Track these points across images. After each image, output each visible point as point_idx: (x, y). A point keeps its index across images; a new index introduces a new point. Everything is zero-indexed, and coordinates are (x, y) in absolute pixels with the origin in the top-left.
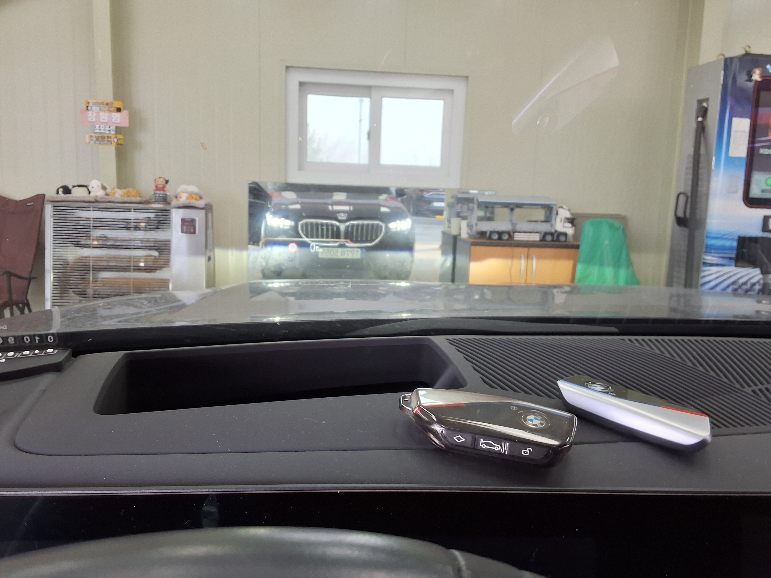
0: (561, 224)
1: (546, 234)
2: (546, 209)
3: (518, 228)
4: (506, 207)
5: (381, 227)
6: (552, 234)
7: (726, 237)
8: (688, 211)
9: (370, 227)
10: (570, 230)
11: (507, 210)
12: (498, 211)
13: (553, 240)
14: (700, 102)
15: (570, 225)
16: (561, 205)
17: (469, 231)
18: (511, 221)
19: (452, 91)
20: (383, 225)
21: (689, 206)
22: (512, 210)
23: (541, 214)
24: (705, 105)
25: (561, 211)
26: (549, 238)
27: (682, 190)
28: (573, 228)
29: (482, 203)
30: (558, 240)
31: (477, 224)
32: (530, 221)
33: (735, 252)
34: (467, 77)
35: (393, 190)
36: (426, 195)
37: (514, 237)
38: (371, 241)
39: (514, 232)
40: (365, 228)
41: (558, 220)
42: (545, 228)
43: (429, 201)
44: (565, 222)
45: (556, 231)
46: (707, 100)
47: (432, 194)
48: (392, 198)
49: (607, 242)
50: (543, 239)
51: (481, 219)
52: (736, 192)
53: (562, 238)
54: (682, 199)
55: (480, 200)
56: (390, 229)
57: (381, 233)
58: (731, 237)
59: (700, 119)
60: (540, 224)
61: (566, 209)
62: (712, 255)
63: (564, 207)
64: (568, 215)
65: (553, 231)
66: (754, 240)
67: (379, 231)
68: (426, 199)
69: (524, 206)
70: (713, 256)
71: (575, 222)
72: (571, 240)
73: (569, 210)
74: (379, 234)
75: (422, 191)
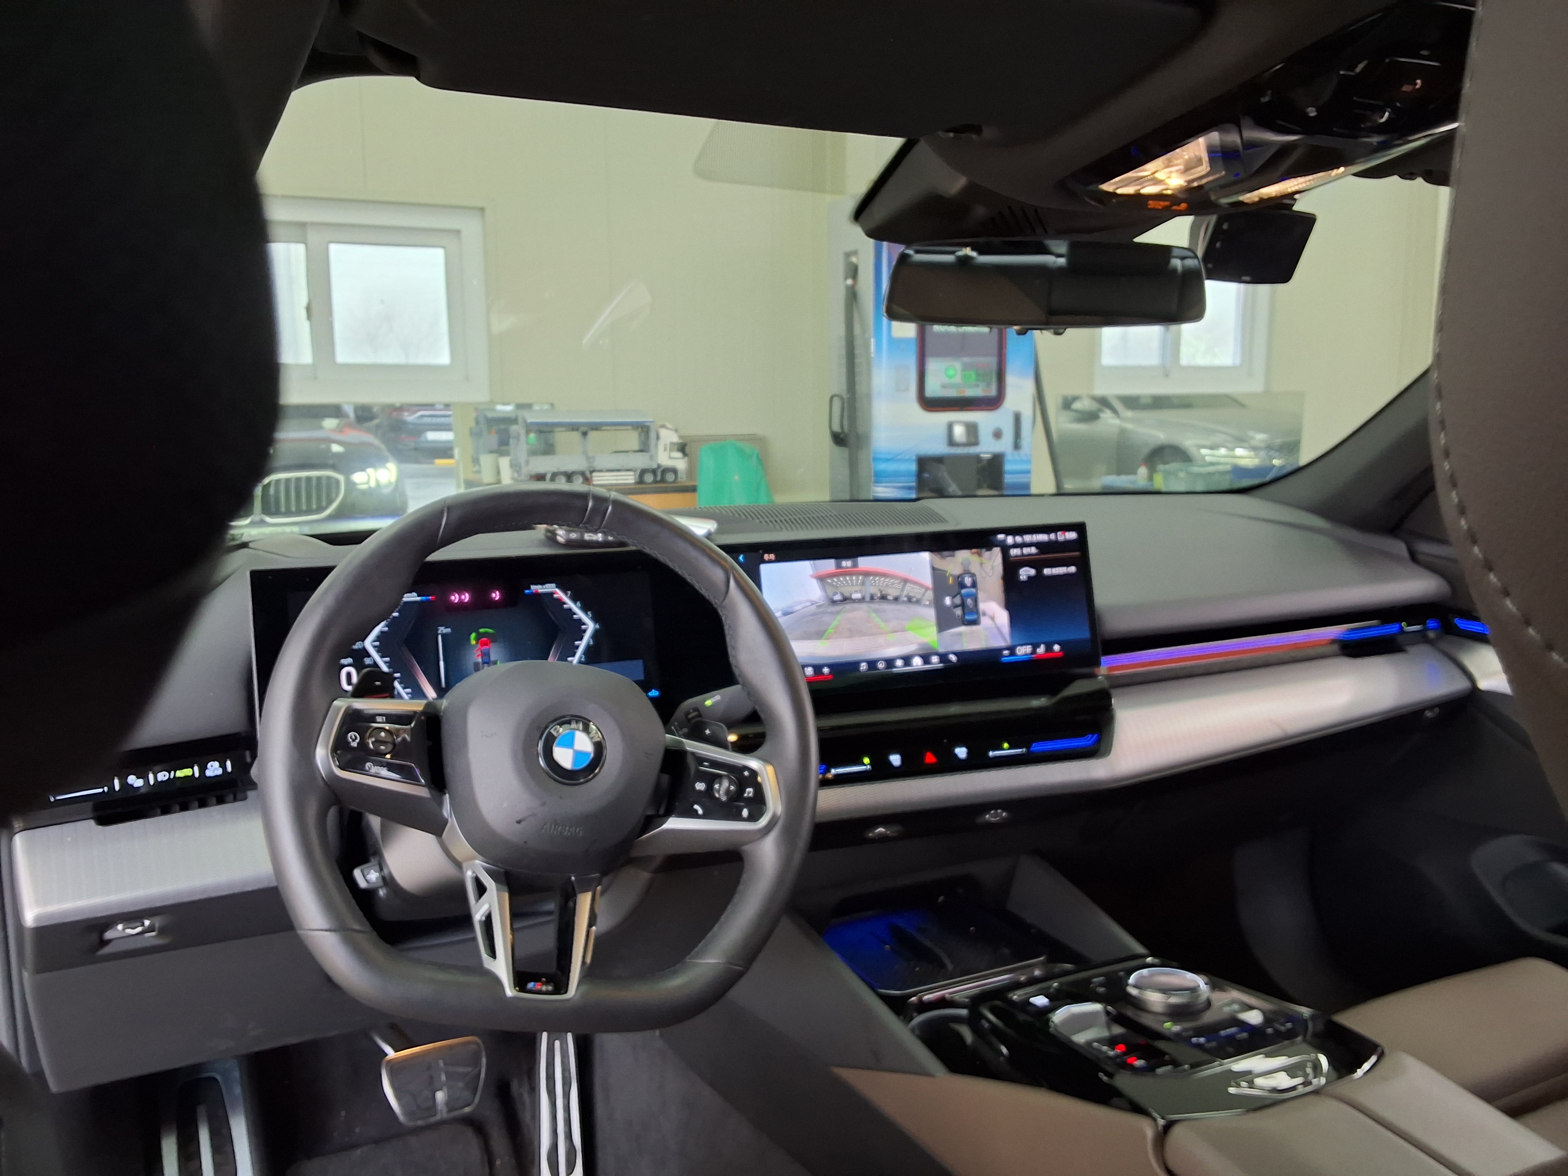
0: (666, 454)
1: (643, 472)
2: (640, 430)
3: (597, 464)
4: (573, 430)
5: (337, 482)
6: (654, 472)
7: (899, 457)
8: (846, 423)
9: (314, 483)
10: (680, 463)
11: (576, 436)
12: (561, 438)
13: (655, 482)
14: (848, 255)
15: (679, 455)
16: (662, 423)
17: (516, 475)
18: (585, 453)
19: (458, 232)
20: (341, 478)
21: (846, 414)
22: (585, 434)
23: (632, 440)
24: (854, 259)
25: (663, 432)
26: (649, 478)
27: (837, 393)
28: (686, 458)
29: (532, 424)
30: (663, 480)
31: (527, 462)
32: (616, 452)
33: (914, 479)
34: (482, 210)
35: (350, 410)
36: (410, 418)
37: (592, 481)
38: (320, 509)
39: (592, 472)
40: (303, 485)
41: (661, 448)
42: (641, 461)
43: (419, 430)
44: (671, 451)
45: (659, 466)
46: (855, 253)
47: (422, 416)
48: (349, 426)
49: (736, 477)
50: (641, 481)
51: (533, 453)
52: (907, 389)
53: (670, 477)
54: (837, 404)
55: (529, 421)
56: (355, 484)
57: (337, 495)
58: (907, 457)
59: (849, 282)
60: (631, 455)
61: (671, 429)
62: (884, 484)
63: (668, 425)
64: (675, 439)
65: (655, 466)
66: (939, 460)
67: (334, 490)
68: (411, 427)
69: (604, 428)
70: (886, 487)
71: (687, 450)
72: (685, 479)
73: (676, 431)
74: (333, 495)
75: (401, 409)
